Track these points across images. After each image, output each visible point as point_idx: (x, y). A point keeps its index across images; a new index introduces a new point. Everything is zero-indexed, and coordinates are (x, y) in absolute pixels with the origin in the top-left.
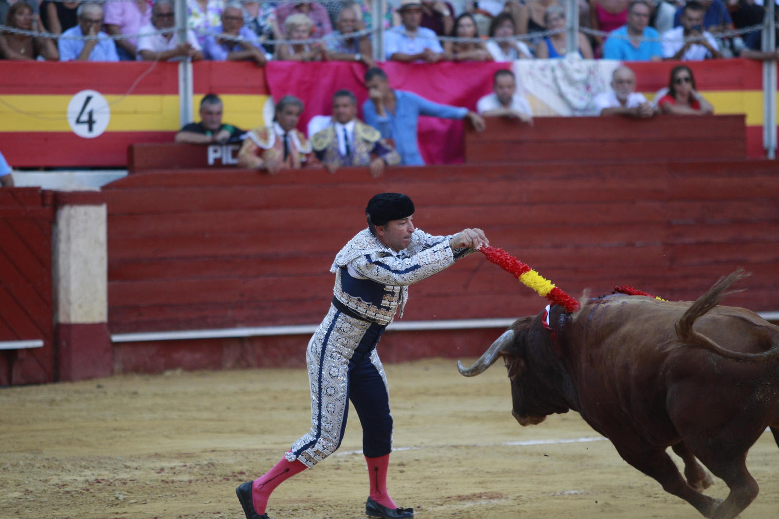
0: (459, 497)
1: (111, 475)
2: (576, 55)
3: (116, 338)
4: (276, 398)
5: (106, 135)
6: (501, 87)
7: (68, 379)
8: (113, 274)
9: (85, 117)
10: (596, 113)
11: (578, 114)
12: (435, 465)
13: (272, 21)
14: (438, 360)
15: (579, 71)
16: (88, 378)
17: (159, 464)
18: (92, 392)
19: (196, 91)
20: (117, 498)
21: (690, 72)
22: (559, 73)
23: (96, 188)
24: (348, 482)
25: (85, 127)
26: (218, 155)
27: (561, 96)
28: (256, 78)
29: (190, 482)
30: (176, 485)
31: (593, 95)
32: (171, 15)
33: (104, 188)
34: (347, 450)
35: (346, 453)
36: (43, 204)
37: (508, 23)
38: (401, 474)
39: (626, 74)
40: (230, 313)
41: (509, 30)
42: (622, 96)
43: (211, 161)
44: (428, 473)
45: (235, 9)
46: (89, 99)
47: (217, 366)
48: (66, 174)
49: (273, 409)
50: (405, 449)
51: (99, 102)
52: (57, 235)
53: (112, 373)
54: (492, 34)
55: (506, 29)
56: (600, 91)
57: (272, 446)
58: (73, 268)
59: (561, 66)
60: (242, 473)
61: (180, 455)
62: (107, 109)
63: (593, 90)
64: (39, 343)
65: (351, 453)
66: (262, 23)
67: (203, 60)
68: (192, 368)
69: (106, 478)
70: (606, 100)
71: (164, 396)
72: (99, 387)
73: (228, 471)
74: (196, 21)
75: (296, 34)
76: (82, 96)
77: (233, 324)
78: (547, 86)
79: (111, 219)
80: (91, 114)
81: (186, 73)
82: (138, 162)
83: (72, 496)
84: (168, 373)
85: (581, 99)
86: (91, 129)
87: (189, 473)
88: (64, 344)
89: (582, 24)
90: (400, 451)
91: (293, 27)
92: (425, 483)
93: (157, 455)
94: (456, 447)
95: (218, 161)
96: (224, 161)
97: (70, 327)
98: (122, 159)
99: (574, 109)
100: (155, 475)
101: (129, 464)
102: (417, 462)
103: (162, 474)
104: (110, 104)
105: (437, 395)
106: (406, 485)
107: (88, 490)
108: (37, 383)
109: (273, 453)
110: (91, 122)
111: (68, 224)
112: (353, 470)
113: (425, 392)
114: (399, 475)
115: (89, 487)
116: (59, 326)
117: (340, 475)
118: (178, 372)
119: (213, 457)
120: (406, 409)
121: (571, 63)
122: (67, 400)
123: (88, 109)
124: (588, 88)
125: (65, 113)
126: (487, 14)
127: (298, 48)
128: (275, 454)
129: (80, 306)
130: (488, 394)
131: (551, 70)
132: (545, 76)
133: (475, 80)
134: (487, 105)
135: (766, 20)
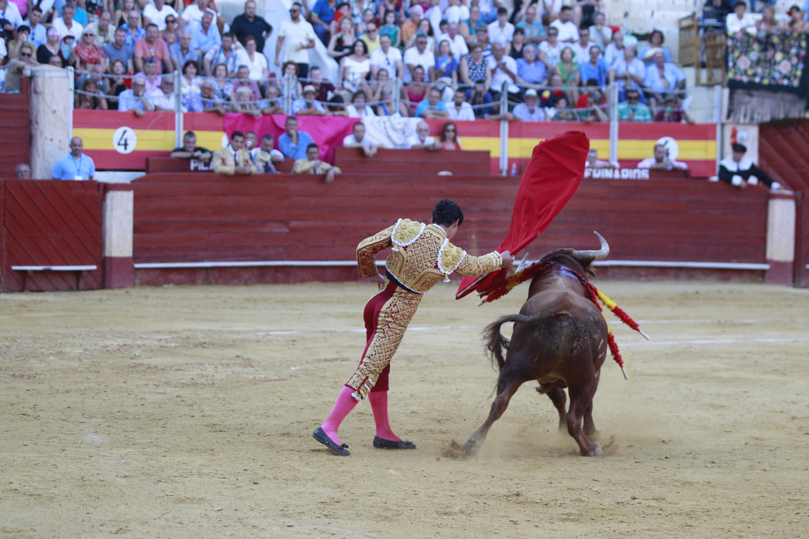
1: (132, 342)
2: (397, 115)
3: (137, 266)
4: (225, 302)
5: (135, 153)
6: (358, 132)
7: (110, 287)
8: (136, 230)
9: (123, 142)
10: (409, 147)
11: (398, 147)
12: (312, 341)
13: (231, 92)
14: (316, 283)
16: (121, 287)
17: (159, 337)
18: (122, 295)
19: (184, 129)
20: (135, 355)
21: (455, 126)
22: (388, 125)
23: (128, 182)
24: (264, 350)
25: (123, 147)
26: (196, 165)
27: (389, 137)
28: (220, 122)
29: (176, 347)
30: (168, 348)
31: (406, 137)
32: (172, 85)
33: (132, 182)
36: (98, 190)
37: (362, 96)
39: (425, 126)
40: (200, 253)
41: (362, 100)
42: (422, 138)
43: (192, 168)
44: (308, 346)
45: (208, 84)
46: (125, 132)
47: (193, 282)
48: (112, 173)
49: (223, 307)
50: (296, 332)
51: (131, 134)
52: (105, 207)
53: (134, 285)
54: (353, 101)
55: (360, 100)
56: (410, 135)
57: (223, 329)
58: (114, 226)
59: (389, 120)
60: (205, 343)
61: (170, 332)
62: (135, 138)
63: (407, 134)
64: (94, 267)
65: (265, 333)
66: (226, 92)
68: (179, 283)
69: (129, 343)
70: (413, 141)
71: (163, 298)
72: (127, 292)
73: (197, 342)
74: (184, 90)
75: (242, 98)
76: (121, 130)
78: (381, 131)
79: (136, 198)
80: (126, 141)
81: (180, 121)
82: (151, 167)
83: (110, 353)
84: (166, 286)
85: (400, 139)
86: (126, 149)
87: (175, 342)
88: (108, 268)
89: (401, 97)
90: (293, 333)
91: (242, 94)
92: (307, 351)
93: (158, 332)
94: (324, 332)
95: (196, 169)
96: (200, 168)
97: (111, 258)
98: (143, 166)
99: (395, 144)
100: (156, 343)
101: (142, 336)
102: (303, 339)
103: (161, 342)
104: (137, 135)
105: (315, 302)
106: (296, 352)
107: (119, 350)
108: (92, 289)
109: (222, 332)
110: (126, 145)
111: (112, 201)
112: (267, 343)
113: (308, 301)
114: (292, 346)
115: (120, 348)
116: (105, 258)
117: (259, 346)
118: (171, 285)
119: (189, 334)
121: (395, 118)
122: (109, 300)
123: (125, 137)
124: (404, 133)
125: (112, 139)
126: (349, 91)
127: (243, 106)
128: (224, 333)
129: (117, 247)
130: (344, 303)
131: (384, 123)
132: (380, 126)
133: (341, 127)
134: (349, 141)
135: (502, 99)
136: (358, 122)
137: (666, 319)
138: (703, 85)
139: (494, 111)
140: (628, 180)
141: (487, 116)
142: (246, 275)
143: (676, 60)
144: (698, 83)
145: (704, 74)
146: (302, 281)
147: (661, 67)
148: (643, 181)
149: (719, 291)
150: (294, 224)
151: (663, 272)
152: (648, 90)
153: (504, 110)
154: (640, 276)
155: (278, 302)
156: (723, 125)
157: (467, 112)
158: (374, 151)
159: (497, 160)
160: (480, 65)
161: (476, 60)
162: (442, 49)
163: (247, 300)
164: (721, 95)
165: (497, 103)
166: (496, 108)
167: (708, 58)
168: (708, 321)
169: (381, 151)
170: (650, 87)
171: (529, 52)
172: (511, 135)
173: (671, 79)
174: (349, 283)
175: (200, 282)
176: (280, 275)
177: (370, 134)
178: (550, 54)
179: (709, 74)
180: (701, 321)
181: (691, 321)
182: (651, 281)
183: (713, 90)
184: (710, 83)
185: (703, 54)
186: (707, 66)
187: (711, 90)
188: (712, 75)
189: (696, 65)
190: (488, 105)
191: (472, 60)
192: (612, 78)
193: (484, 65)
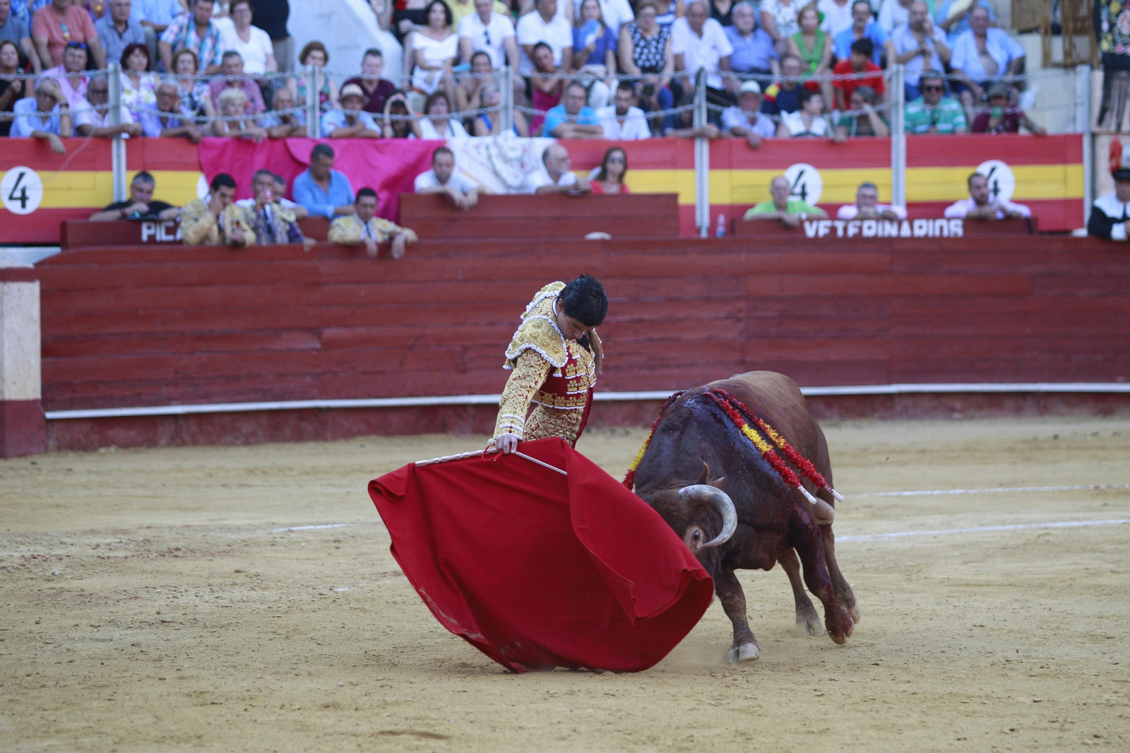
0: (394, 572)
1: (47, 551)
2: (511, 133)
3: (50, 415)
4: (211, 475)
5: (40, 212)
6: (441, 165)
7: (3, 456)
8: (46, 351)
9: (18, 194)
10: (532, 190)
11: (512, 192)
12: (371, 541)
13: (206, 98)
14: (374, 437)
15: (513, 149)
16: (23, 455)
17: (95, 540)
18: (26, 469)
19: (129, 167)
20: (54, 574)
21: (624, 152)
22: (494, 151)
23: (30, 265)
24: (284, 558)
25: (19, 203)
26: (152, 232)
27: (496, 173)
28: (192, 154)
29: (126, 558)
30: (112, 561)
31: (528, 173)
32: (105, 92)
33: (37, 265)
34: (283, 527)
35: (282, 529)
37: (442, 100)
38: (336, 550)
39: (561, 151)
40: (164, 390)
41: (443, 108)
42: (555, 175)
43: (145, 238)
44: (363, 550)
45: (170, 87)
46: (21, 175)
47: (152, 443)
49: (208, 486)
50: (341, 525)
51: (32, 178)
53: (46, 450)
54: (426, 111)
55: (440, 107)
56: (534, 169)
57: (209, 523)
59: (496, 143)
60: (178, 549)
61: (115, 532)
62: (40, 186)
65: (286, 529)
66: (196, 98)
67: (137, 137)
68: (126, 445)
69: (42, 554)
70: (539, 179)
71: (98, 473)
72: (33, 463)
73: (164, 548)
74: (129, 98)
76: (15, 172)
77: (167, 402)
78: (482, 164)
79: (45, 295)
80: (23, 191)
81: (119, 151)
82: (71, 238)
83: (8, 571)
84: (102, 450)
85: (516, 176)
86: (24, 206)
87: (125, 549)
89: (516, 102)
90: (336, 528)
91: (229, 102)
92: (360, 559)
93: (92, 531)
95: (152, 238)
96: (158, 238)
97: (3, 403)
98: (55, 236)
99: (509, 187)
100: (91, 552)
101: (64, 540)
102: (352, 538)
103: (98, 550)
104: (43, 181)
106: (342, 561)
107: (24, 566)
109: (209, 530)
110: (23, 199)
112: (289, 547)
113: (360, 470)
114: (334, 551)
115: (25, 563)
117: (276, 551)
118: (113, 449)
119: (149, 533)
120: (342, 486)
121: (506, 140)
123: (21, 185)
124: (522, 166)
126: (422, 92)
127: (234, 125)
128: (211, 530)
129: (14, 383)
131: (487, 148)
132: (479, 153)
133: (410, 158)
134: (425, 182)
135: (697, 100)
136: (441, 147)
137: (1001, 485)
138: (1057, 66)
139: (683, 123)
140: (926, 239)
141: (670, 132)
142: (246, 428)
143: (1008, 22)
144: (1047, 62)
145: (1058, 44)
146: (348, 435)
147: (981, 36)
148: (955, 239)
149: (1095, 434)
150: (330, 333)
151: (992, 403)
152: (958, 77)
153: (700, 120)
154: (953, 410)
155: (307, 473)
156: (1094, 136)
157: (637, 125)
158: (472, 199)
159: (691, 209)
160: (653, 39)
161: (647, 30)
162: (586, 13)
163: (251, 471)
164: (1090, 83)
165: (689, 107)
166: (685, 117)
167: (1064, 15)
168: (1077, 487)
169: (484, 198)
170: (962, 71)
171: (743, 15)
172: (714, 165)
173: (999, 55)
174: (432, 437)
175: (163, 442)
176: (308, 426)
177: (461, 169)
178: (780, 20)
179: (1067, 45)
180: (1064, 488)
181: (1046, 488)
182: (971, 418)
183: (1076, 73)
184: (1069, 61)
185: (1055, 10)
186: (1063, 30)
187: (1071, 73)
188: (1073, 46)
189: (1042, 30)
190: (671, 111)
191: (640, 30)
192: (891, 57)
193: (661, 40)
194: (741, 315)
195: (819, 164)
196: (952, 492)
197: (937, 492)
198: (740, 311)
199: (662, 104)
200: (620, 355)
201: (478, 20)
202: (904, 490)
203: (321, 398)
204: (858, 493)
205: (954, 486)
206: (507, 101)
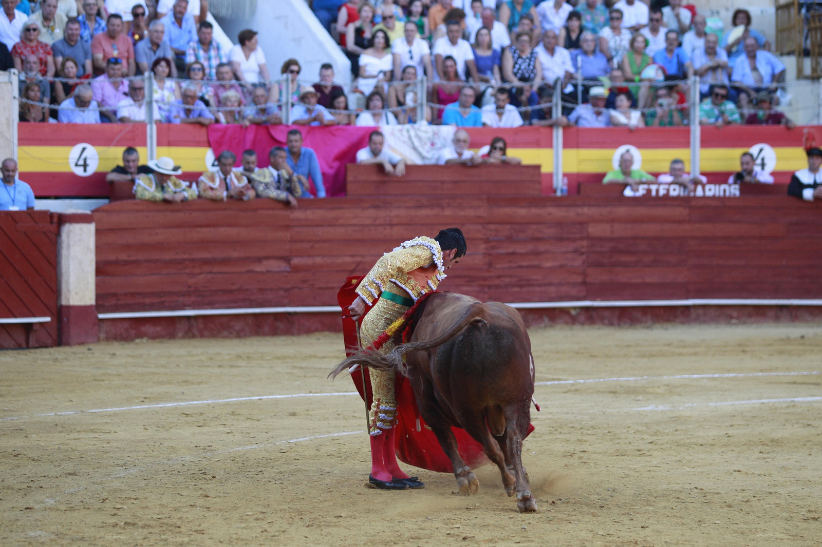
3: (101, 316)
4: (211, 359)
5: (96, 175)
6: (375, 143)
7: (68, 344)
8: (100, 271)
9: (81, 162)
11: (427, 162)
13: (210, 96)
14: (326, 333)
15: (426, 132)
16: (82, 344)
18: (84, 353)
19: (158, 144)
22: (412, 133)
23: (88, 212)
25: (82, 169)
27: (415, 149)
28: (203, 135)
32: (141, 90)
33: (93, 211)
36: (51, 222)
37: (378, 98)
39: (464, 135)
40: (181, 299)
41: (379, 104)
45: (191, 90)
46: (84, 149)
47: (172, 336)
48: (67, 201)
49: (209, 366)
51: (91, 151)
52: (61, 244)
53: (98, 340)
54: (367, 107)
55: (377, 103)
58: (72, 267)
59: (414, 129)
62: (97, 156)
63: (438, 146)
64: (48, 319)
67: (164, 123)
68: (154, 337)
70: (448, 154)
71: (133, 357)
72: (89, 349)
74: (156, 96)
75: (229, 104)
76: (79, 147)
78: (404, 142)
79: (98, 232)
80: (85, 160)
81: (152, 132)
82: (117, 193)
84: (138, 341)
85: (429, 151)
86: (85, 170)
88: (65, 319)
89: (428, 100)
91: (226, 99)
97: (69, 307)
98: (106, 192)
99: (423, 158)
104: (99, 153)
108: (46, 346)
110: (85, 166)
111: (68, 236)
116: (61, 307)
118: (145, 340)
122: (66, 359)
123: (83, 156)
124: (433, 144)
125: (68, 159)
126: (363, 93)
129: (76, 293)
131: (408, 131)
132: (402, 135)
133: (354, 138)
134: (363, 155)
135: (554, 100)
136: (375, 132)
137: (761, 371)
138: (807, 78)
139: (544, 115)
140: (714, 198)
141: (535, 121)
142: (238, 326)
143: (773, 47)
144: (800, 75)
145: (808, 63)
146: (309, 331)
147: (752, 56)
148: (733, 198)
150: (296, 261)
151: (759, 313)
152: (737, 85)
153: (557, 113)
154: (731, 317)
155: (278, 358)
158: (401, 168)
159: (550, 176)
160: (527, 58)
161: (522, 51)
162: (480, 38)
163: (239, 357)
165: (548, 104)
166: (546, 111)
167: (813, 43)
168: (814, 373)
171: (587, 41)
172: (566, 146)
173: (765, 70)
175: (180, 335)
176: (280, 325)
177: (390, 147)
178: (612, 44)
179: (814, 63)
180: (805, 373)
181: (792, 373)
182: (744, 323)
183: (819, 83)
184: (815, 75)
185: (806, 38)
186: (811, 53)
187: (816, 84)
188: (818, 63)
189: (797, 53)
190: (536, 107)
191: (518, 52)
192: (690, 72)
193: (533, 59)
194: (584, 250)
195: (640, 146)
196: (726, 375)
197: (716, 375)
198: (583, 247)
199: (530, 101)
200: (499, 277)
201: (405, 43)
202: (693, 374)
203: (290, 305)
204: (661, 376)
205: (729, 371)
206: (422, 100)
